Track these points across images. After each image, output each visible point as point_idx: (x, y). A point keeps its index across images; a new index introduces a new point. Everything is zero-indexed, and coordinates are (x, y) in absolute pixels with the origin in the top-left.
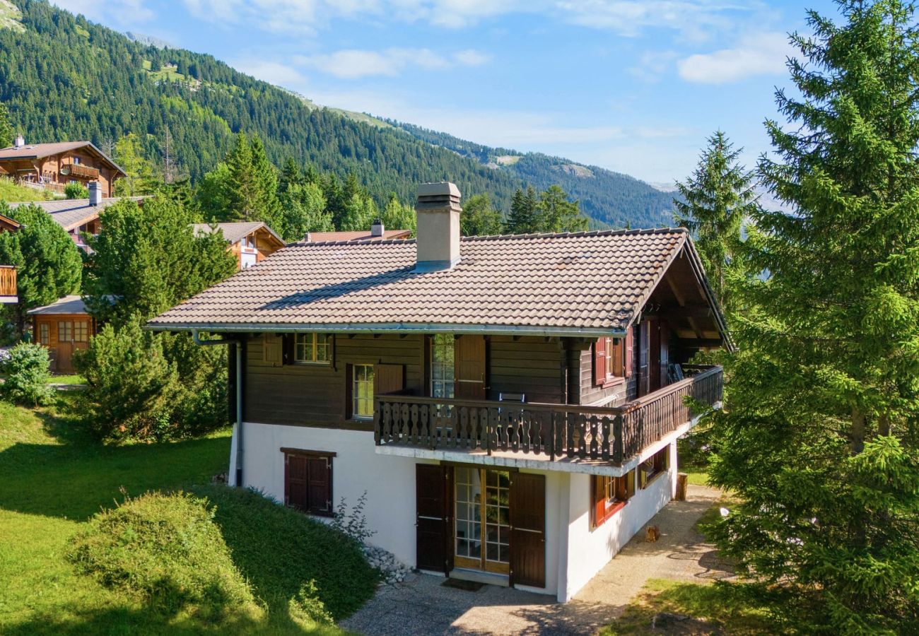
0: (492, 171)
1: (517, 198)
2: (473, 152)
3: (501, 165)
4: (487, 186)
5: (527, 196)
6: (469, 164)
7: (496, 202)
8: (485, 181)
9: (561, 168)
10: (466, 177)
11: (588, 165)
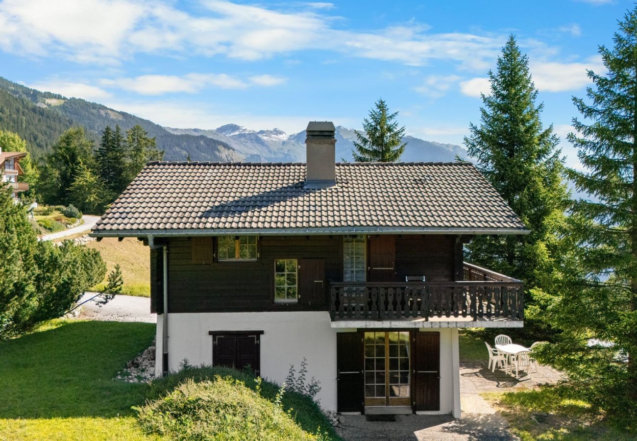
0: (43, 110)
1: (107, 132)
2: (24, 93)
3: (49, 105)
4: (39, 121)
5: (115, 131)
6: (23, 102)
7: (48, 133)
8: (37, 117)
9: (99, 111)
10: (21, 112)
11: (119, 111)
